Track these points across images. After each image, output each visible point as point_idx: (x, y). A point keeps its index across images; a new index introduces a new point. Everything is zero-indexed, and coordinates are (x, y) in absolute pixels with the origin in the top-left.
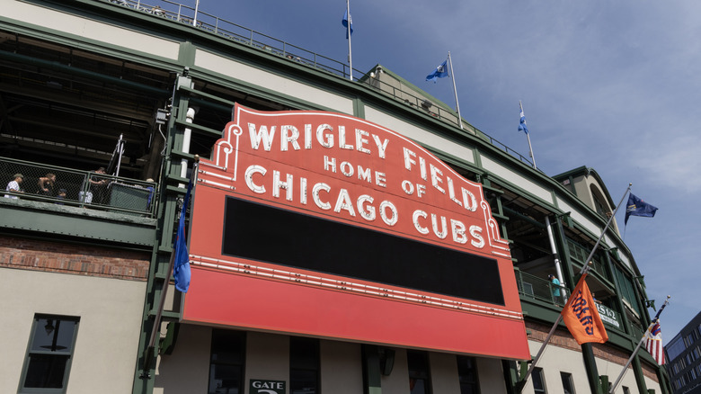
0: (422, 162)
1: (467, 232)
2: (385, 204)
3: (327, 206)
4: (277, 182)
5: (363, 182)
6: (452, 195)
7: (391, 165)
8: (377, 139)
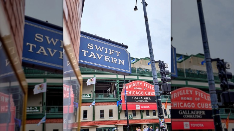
0: (146, 84)
1: (153, 93)
2: (142, 92)
3: (135, 94)
4: (129, 93)
5: (139, 90)
6: (151, 88)
7: (142, 86)
8: (140, 83)
